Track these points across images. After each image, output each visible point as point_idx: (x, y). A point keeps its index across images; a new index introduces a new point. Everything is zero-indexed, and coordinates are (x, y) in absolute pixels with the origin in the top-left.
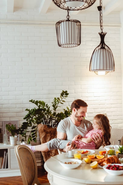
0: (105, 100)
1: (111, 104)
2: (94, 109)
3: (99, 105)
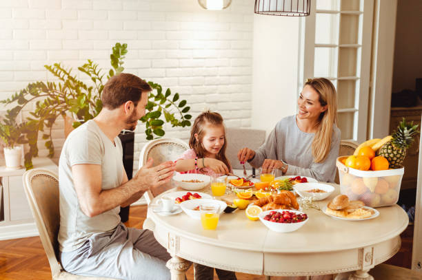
0: (218, 67)
1: (230, 76)
2: (193, 86)
3: (205, 76)
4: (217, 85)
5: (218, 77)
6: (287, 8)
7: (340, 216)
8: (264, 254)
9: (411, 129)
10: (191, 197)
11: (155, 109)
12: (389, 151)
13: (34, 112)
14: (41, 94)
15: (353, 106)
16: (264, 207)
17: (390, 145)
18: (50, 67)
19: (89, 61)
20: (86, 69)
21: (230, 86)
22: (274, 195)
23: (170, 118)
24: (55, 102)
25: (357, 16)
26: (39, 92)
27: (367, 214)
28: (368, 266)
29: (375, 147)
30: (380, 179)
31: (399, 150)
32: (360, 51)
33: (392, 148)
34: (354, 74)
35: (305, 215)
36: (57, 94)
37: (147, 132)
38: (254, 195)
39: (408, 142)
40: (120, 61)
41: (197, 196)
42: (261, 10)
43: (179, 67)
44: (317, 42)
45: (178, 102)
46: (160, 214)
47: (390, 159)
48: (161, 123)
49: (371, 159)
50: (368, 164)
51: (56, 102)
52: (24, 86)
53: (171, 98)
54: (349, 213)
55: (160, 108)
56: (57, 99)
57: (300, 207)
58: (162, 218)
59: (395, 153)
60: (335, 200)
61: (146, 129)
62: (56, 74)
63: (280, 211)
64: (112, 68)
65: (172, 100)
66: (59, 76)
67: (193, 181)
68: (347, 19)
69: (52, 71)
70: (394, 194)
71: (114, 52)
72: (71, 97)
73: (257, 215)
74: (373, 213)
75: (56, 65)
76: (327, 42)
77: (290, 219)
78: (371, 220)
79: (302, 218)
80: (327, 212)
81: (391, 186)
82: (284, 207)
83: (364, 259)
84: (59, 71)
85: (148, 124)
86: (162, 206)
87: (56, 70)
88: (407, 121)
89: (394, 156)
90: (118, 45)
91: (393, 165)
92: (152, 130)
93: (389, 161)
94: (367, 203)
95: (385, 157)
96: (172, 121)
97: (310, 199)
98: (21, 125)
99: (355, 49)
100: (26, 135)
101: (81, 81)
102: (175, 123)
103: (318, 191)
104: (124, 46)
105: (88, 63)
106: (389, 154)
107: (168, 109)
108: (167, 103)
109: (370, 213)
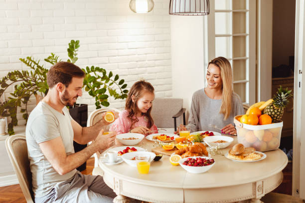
0: (146, 54)
1: (155, 60)
2: (128, 68)
3: (137, 61)
4: (146, 67)
5: (147, 62)
6: (193, 10)
7: (238, 159)
8: (184, 190)
9: (286, 94)
10: (129, 151)
11: (102, 87)
12: (272, 110)
13: (13, 93)
14: (17, 80)
15: (245, 79)
16: (183, 156)
17: (272, 105)
18: (24, 59)
19: (52, 54)
20: (51, 60)
21: (156, 67)
22: (189, 146)
23: (113, 93)
24: (28, 85)
25: (245, 13)
26: (16, 78)
27: (258, 157)
28: (260, 195)
29: (261, 108)
30: (266, 130)
31: (278, 109)
32: (248, 38)
33: (274, 108)
34: (245, 55)
35: (213, 160)
36: (30, 79)
37: (96, 104)
38: (175, 147)
39: (285, 103)
40: (74, 53)
41: (134, 150)
42: (174, 12)
43: (118, 56)
44: (217, 33)
45: (118, 81)
46: (107, 164)
47: (272, 116)
48: (107, 97)
49: (259, 117)
50: (257, 120)
51: (30, 85)
52: (5, 74)
53: (113, 78)
54: (244, 157)
55: (105, 86)
56: (30, 83)
57: (209, 154)
58: (108, 167)
59: (276, 111)
60: (234, 148)
61: (95, 102)
62: (28, 64)
63: (195, 157)
64: (69, 58)
65: (113, 79)
66: (31, 66)
67: (130, 139)
68: (238, 16)
69: (26, 62)
70: (277, 141)
71: (70, 46)
72: (40, 81)
73: (177, 161)
74: (262, 156)
75: (28, 58)
76: (224, 33)
77: (202, 163)
78: (261, 161)
79: (211, 162)
80: (229, 156)
81: (274, 135)
82: (197, 154)
83: (257, 190)
84: (30, 62)
85: (97, 98)
86: (108, 158)
87: (28, 61)
88: (283, 87)
89: (275, 113)
90: (73, 42)
91: (274, 121)
92: (100, 102)
93: (272, 118)
94: (257, 149)
95: (269, 115)
96: (114, 95)
97: (216, 148)
98: (4, 103)
99: (244, 37)
100: (8, 110)
101: (47, 69)
102: (117, 97)
103: (222, 142)
104: (77, 42)
105: (51, 55)
106: (271, 112)
107: (111, 87)
108: (110, 82)
109: (260, 156)
